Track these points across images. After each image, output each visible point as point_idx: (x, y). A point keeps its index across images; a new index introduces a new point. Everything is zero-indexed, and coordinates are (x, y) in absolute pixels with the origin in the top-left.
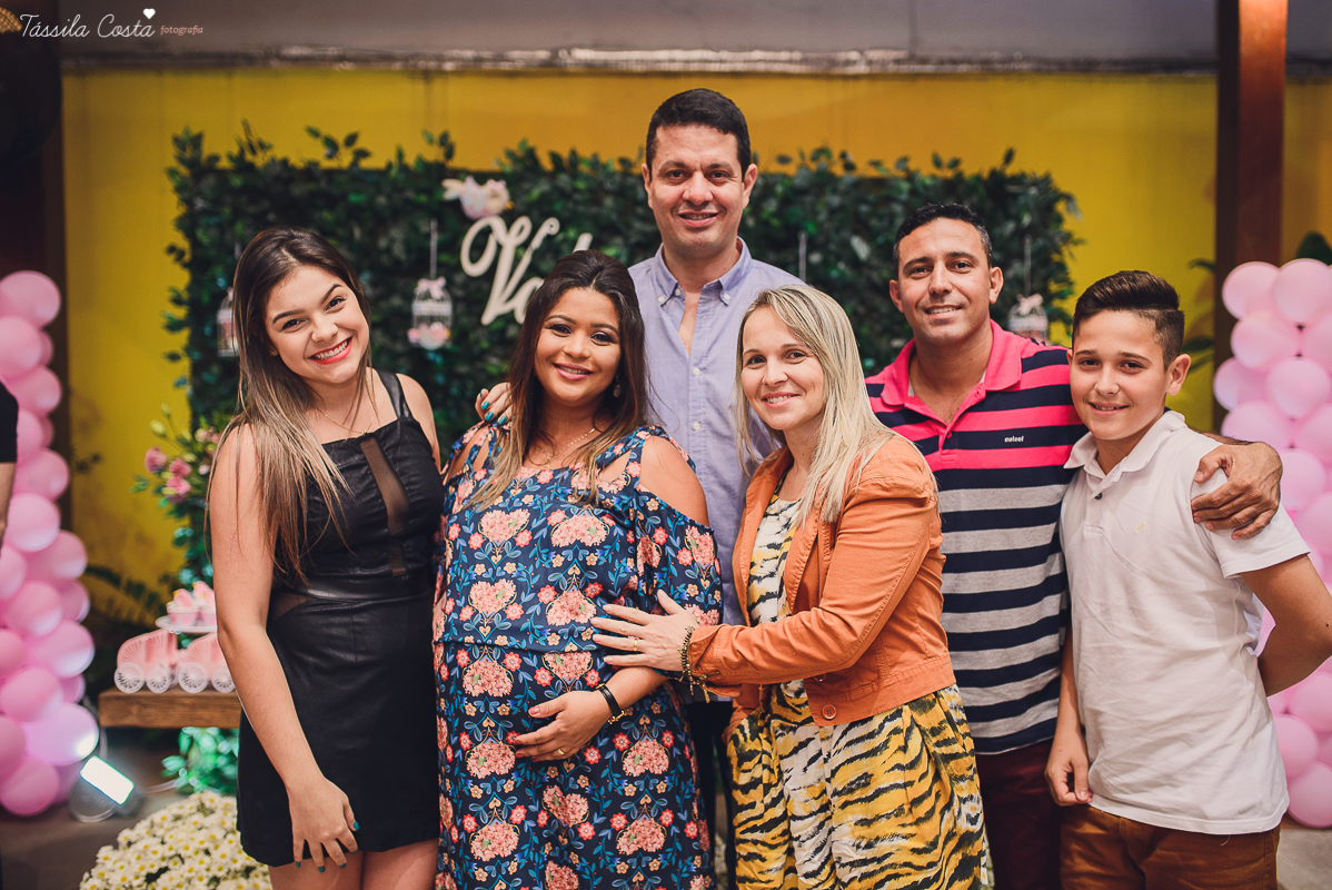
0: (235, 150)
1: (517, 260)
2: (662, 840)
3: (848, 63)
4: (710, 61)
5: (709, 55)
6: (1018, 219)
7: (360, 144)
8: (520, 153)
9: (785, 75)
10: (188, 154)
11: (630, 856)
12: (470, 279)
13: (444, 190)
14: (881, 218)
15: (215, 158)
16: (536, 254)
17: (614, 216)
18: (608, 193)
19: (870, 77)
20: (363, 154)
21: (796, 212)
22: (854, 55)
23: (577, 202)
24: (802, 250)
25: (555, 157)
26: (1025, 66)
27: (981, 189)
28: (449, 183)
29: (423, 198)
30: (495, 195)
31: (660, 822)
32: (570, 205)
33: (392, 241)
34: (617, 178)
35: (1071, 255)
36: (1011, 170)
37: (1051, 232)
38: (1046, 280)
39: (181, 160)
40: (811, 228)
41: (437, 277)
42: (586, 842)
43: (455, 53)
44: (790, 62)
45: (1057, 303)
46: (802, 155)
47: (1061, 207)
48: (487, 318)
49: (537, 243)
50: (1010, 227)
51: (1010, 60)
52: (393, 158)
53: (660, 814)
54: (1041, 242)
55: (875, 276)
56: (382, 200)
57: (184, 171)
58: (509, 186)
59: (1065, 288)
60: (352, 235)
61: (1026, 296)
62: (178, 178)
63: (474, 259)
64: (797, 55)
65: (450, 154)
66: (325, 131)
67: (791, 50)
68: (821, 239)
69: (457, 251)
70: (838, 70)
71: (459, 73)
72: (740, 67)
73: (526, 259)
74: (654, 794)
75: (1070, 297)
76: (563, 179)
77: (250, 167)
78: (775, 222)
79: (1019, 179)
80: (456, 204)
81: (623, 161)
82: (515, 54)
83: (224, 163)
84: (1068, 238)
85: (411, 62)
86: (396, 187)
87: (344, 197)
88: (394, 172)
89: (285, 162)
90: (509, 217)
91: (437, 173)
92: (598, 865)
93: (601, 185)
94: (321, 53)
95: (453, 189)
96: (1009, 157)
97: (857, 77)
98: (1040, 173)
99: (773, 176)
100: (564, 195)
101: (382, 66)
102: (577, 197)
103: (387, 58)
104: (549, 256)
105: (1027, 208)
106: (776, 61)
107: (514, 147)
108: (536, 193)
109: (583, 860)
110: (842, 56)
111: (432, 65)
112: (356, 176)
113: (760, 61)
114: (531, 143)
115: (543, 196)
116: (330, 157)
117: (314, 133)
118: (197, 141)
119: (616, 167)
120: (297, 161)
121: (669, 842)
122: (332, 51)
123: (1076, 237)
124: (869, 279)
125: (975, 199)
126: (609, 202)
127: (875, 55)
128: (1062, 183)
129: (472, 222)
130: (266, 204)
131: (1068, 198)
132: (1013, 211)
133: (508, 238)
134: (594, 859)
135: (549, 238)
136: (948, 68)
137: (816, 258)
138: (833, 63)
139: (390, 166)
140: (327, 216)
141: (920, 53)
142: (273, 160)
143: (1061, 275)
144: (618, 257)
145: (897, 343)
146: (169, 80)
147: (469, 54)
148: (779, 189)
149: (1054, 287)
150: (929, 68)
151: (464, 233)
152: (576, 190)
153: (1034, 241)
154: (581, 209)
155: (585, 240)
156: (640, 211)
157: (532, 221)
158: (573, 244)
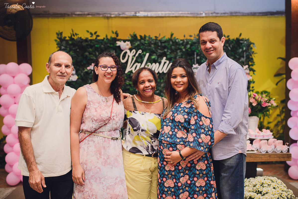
0: (70, 36)
1: (133, 59)
2: (205, 184)
3: (201, 14)
4: (170, 14)
5: (170, 13)
6: (243, 49)
7: (97, 34)
8: (133, 36)
9: (187, 17)
10: (59, 37)
11: (199, 187)
12: (122, 63)
13: (117, 44)
15: (65, 37)
16: (137, 57)
17: (154, 49)
18: (152, 44)
19: (206, 17)
20: (98, 36)
21: (194, 48)
22: (202, 12)
23: (146, 46)
24: (195, 56)
25: (141, 36)
26: (240, 14)
27: (234, 42)
28: (117, 42)
29: (112, 46)
30: (128, 45)
31: (204, 180)
32: (144, 47)
34: (154, 41)
35: (254, 56)
36: (241, 38)
37: (249, 51)
38: (248, 62)
39: (58, 38)
40: (197, 51)
42: (189, 184)
43: (113, 13)
44: (188, 14)
45: (251, 67)
46: (195, 35)
47: (252, 46)
48: (126, 72)
49: (137, 55)
50: (241, 50)
51: (236, 13)
52: (105, 37)
53: (204, 178)
54: (247, 53)
56: (103, 46)
57: (58, 40)
58: (131, 43)
59: (253, 63)
60: (96, 54)
61: (244, 66)
62: (57, 42)
63: (123, 59)
64: (189, 12)
65: (117, 36)
66: (90, 31)
67: (188, 11)
68: (199, 53)
69: (119, 57)
70: (199, 16)
71: (115, 17)
72: (177, 15)
73: (135, 59)
74: (203, 174)
75: (254, 65)
76: (142, 41)
77: (73, 39)
78: (189, 50)
79: (242, 40)
80: (119, 47)
81: (156, 37)
82: (127, 13)
83: (67, 38)
84: (253, 52)
85: (104, 15)
86: (106, 43)
87: (94, 45)
88: (105, 40)
89: (81, 38)
90: (131, 50)
91: (115, 40)
92: (192, 189)
93: (151, 42)
94: (83, 13)
95: (118, 43)
96: (240, 35)
97: (203, 17)
98: (247, 38)
99: (188, 39)
100: (143, 44)
101: (98, 16)
102: (145, 45)
103: (99, 14)
104: (140, 58)
105: (244, 46)
106: (185, 14)
107: (132, 34)
108: (137, 44)
109: (189, 188)
110: (199, 13)
111: (109, 15)
112: (97, 41)
113: (181, 14)
114: (136, 33)
115: (138, 45)
116: (91, 37)
117: (88, 32)
118: (61, 34)
119: (154, 38)
120: (83, 38)
121: (206, 184)
122: (86, 13)
123: (255, 52)
125: (233, 44)
126: (153, 46)
127: (207, 12)
128: (252, 40)
129: (122, 51)
130: (77, 47)
131: (253, 44)
132: (241, 47)
133: (131, 54)
134: (191, 188)
135: (139, 54)
136: (223, 15)
137: (198, 58)
138: (198, 14)
139: (104, 38)
140: (90, 50)
141: (216, 12)
142: (78, 37)
143: (252, 61)
144: (155, 58)
146: (50, 19)
147: (116, 13)
148: (190, 42)
149: (250, 63)
150: (219, 15)
151: (121, 53)
152: (145, 43)
153: (246, 54)
154: (146, 48)
155: (147, 55)
156: (159, 48)
157: (136, 50)
158: (145, 55)
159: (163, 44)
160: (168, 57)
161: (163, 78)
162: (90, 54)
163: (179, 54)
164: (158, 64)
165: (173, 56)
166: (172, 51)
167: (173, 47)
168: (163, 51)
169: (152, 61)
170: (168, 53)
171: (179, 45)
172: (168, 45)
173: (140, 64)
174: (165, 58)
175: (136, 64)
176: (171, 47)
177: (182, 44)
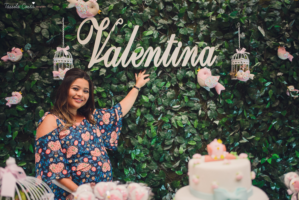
1: (104, 38)
12: (81, 46)
14: (270, 17)
17: (150, 17)
18: (146, 6)
23: (132, 10)
24: (239, 32)
29: (57, 8)
33: (42, 29)
40: (242, 21)
41: (65, 46)
48: (90, 65)
55: (268, 44)
63: (83, 38)
69: (75, 34)
73: (108, 37)
80: (74, 11)
90: (100, 18)
102: (132, 7)
104: (119, 35)
108: (112, 6)
115: (115, 7)
124: (266, 45)
126: (147, 10)
133: (99, 27)
135: (119, 26)
137: (243, 35)
144: (152, 35)
145: (279, 74)
148: (224, 5)
152: (131, 4)
154: (134, 13)
155: (136, 28)
156: (161, 14)
157: (110, 19)
158: (132, 30)
159: (169, 8)
160: (182, 31)
161: (170, 79)
162: (7, 25)
163: (204, 28)
164: (158, 49)
165: (190, 30)
166: (189, 23)
167: (190, 13)
168: (170, 22)
169: (147, 42)
170: (181, 25)
171: (203, 9)
172: (180, 8)
173: (120, 48)
174: (173, 36)
175: (113, 48)
176: (186, 13)
177: (209, 7)
